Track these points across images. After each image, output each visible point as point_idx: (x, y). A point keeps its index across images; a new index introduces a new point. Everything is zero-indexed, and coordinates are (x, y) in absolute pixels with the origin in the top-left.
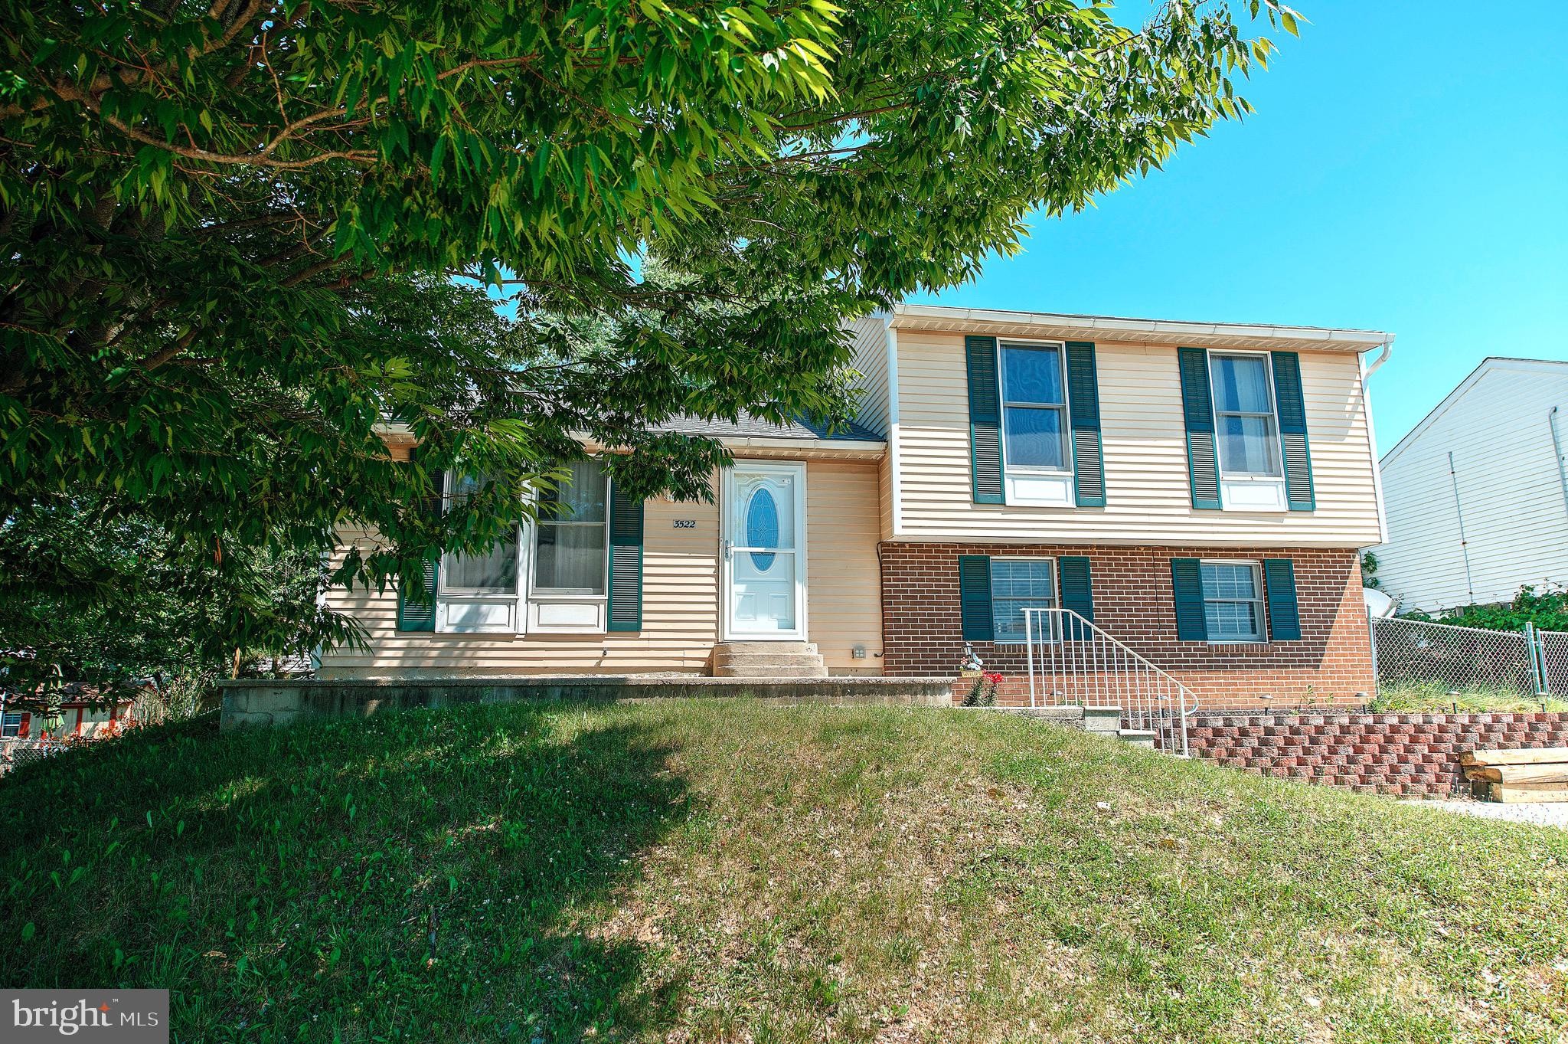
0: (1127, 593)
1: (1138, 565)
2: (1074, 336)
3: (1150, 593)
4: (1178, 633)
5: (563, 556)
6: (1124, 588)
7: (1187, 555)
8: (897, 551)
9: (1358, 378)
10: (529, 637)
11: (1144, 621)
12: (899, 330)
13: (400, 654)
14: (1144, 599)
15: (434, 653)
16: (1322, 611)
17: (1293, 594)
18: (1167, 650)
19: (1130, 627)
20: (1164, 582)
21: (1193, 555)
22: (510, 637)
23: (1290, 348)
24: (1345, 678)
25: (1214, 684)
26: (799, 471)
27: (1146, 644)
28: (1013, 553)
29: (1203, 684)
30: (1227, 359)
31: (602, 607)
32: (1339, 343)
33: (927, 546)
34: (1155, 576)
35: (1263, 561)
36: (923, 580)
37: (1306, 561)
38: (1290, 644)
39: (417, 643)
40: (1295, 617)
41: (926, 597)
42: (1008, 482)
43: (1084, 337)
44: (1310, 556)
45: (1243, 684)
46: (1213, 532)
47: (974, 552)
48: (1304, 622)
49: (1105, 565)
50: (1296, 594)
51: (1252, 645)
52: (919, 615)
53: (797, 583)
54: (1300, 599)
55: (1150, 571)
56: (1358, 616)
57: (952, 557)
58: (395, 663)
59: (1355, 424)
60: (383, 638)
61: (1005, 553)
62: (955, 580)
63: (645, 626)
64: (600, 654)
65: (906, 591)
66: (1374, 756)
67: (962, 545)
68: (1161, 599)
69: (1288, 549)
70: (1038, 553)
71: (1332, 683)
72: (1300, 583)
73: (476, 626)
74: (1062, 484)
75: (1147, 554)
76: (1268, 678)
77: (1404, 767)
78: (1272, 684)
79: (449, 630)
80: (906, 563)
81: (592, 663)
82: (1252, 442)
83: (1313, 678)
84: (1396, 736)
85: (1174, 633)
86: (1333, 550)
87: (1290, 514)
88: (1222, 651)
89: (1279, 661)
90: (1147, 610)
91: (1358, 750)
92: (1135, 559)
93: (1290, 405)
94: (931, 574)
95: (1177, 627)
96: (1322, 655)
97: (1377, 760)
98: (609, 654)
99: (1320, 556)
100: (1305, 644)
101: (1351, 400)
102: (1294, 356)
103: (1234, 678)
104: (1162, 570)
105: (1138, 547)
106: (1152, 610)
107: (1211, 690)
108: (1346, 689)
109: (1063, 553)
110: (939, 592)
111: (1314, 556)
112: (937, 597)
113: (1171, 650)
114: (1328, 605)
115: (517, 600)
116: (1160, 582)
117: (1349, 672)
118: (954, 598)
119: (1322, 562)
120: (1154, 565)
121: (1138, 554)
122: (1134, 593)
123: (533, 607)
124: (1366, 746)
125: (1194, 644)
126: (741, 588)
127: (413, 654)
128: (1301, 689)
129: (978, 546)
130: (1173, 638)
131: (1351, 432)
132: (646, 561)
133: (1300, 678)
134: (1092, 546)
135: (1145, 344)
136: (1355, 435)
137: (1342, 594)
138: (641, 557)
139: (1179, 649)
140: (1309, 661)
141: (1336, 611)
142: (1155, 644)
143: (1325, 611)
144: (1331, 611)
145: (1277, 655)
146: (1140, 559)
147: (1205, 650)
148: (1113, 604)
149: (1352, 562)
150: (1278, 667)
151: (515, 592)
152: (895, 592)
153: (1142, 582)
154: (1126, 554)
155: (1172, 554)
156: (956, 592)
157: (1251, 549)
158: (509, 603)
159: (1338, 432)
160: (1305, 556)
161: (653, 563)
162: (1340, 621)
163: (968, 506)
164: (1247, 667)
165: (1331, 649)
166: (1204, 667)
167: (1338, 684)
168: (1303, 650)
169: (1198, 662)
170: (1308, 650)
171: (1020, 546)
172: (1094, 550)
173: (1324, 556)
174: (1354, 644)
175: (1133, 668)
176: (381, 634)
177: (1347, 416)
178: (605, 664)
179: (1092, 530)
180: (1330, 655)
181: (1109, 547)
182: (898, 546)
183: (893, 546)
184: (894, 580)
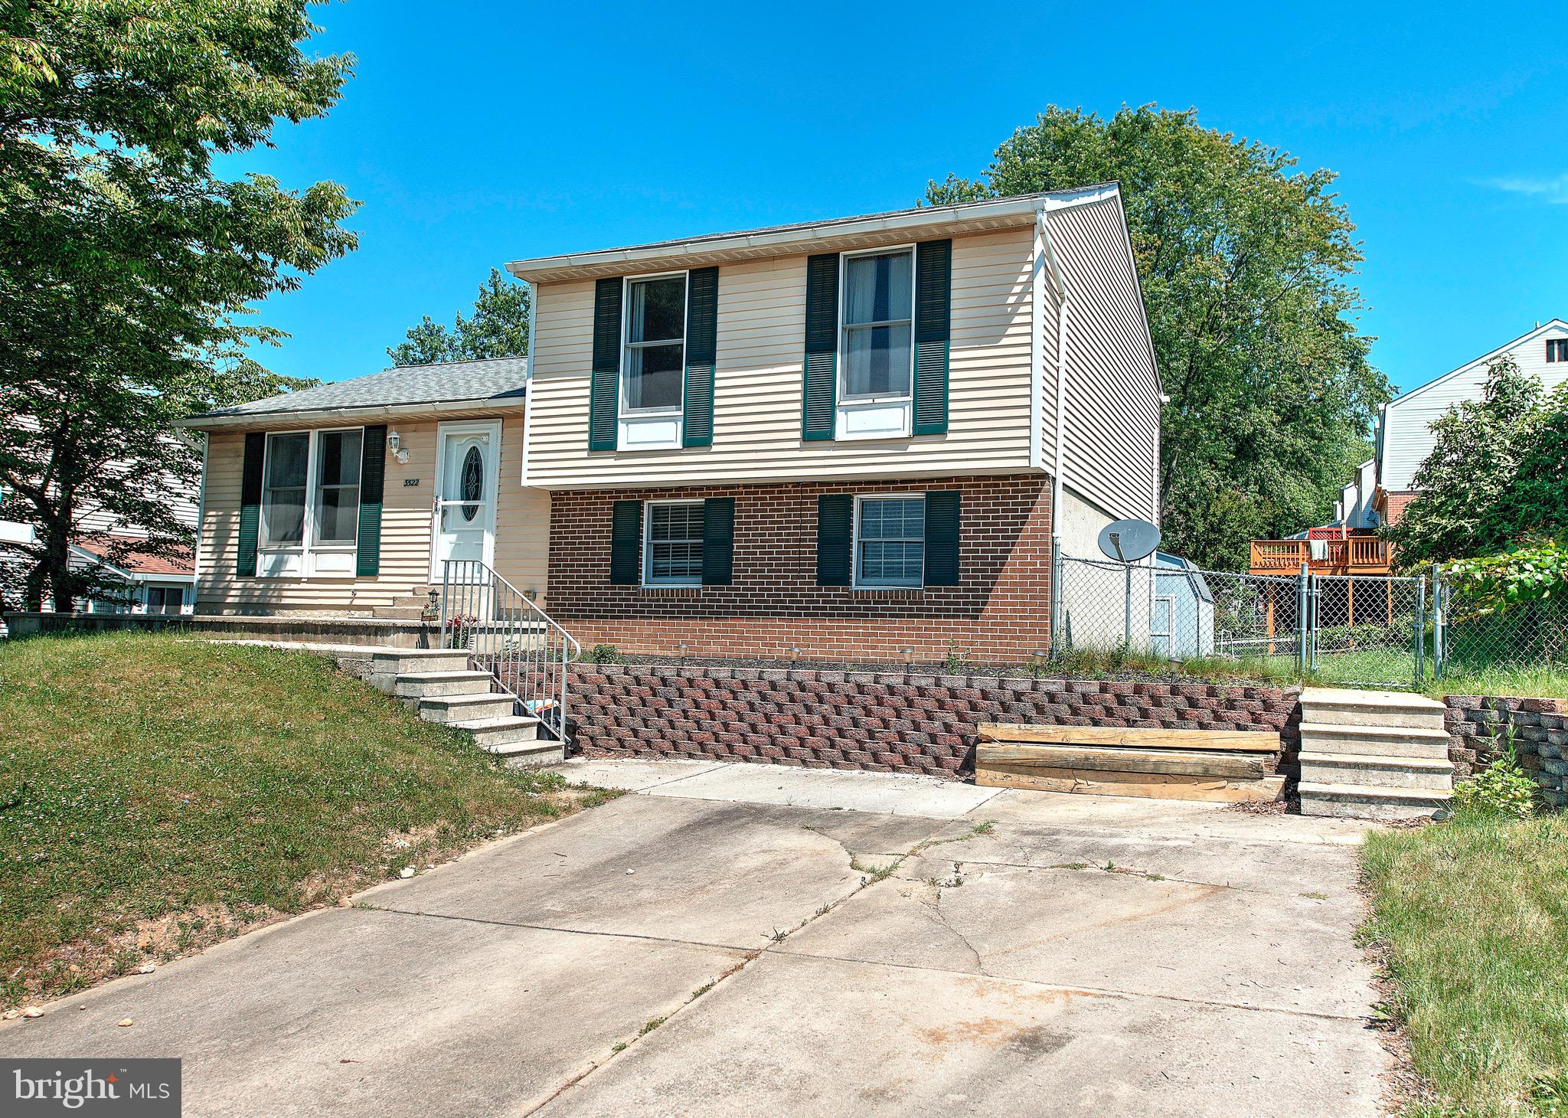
0: (770, 535)
1: (784, 504)
2: (698, 262)
3: (793, 534)
4: (817, 577)
6: (767, 529)
7: (839, 491)
8: (563, 499)
9: (1029, 258)
10: (310, 580)
11: (784, 564)
12: (539, 284)
13: (240, 593)
14: (787, 541)
15: (258, 593)
16: (991, 551)
17: (956, 531)
18: (805, 596)
19: (769, 571)
20: (810, 522)
21: (844, 490)
22: (298, 580)
23: (946, 234)
24: (1010, 631)
25: (851, 634)
26: (495, 427)
27: (783, 590)
28: (664, 497)
29: (840, 634)
30: (883, 259)
31: (354, 555)
33: (588, 493)
34: (801, 516)
35: (927, 494)
36: (582, 526)
37: (979, 492)
38: (946, 590)
39: (248, 585)
40: (955, 559)
41: (584, 543)
42: (621, 427)
43: (709, 262)
44: (985, 486)
45: (885, 635)
46: (825, 467)
47: (628, 497)
48: (967, 564)
49: (751, 505)
50: (960, 531)
51: (897, 592)
52: (577, 560)
53: (486, 533)
54: (966, 538)
55: (796, 509)
57: (608, 503)
58: (237, 600)
59: (1016, 320)
60: (230, 581)
61: (659, 497)
62: (609, 526)
63: (381, 571)
64: (349, 594)
65: (567, 538)
67: (618, 491)
68: (805, 540)
69: (958, 479)
70: (687, 496)
71: (993, 637)
72: (968, 518)
73: (279, 572)
74: (673, 425)
75: (795, 492)
76: (914, 629)
77: (912, 735)
78: (918, 636)
79: (265, 575)
80: (570, 510)
81: (347, 602)
83: (969, 630)
85: (814, 577)
86: (1016, 477)
88: (863, 598)
89: (930, 610)
90: (789, 553)
92: (782, 498)
93: (932, 306)
95: (818, 571)
96: (985, 604)
98: (359, 594)
99: (997, 485)
100: (965, 590)
101: (1017, 289)
102: (946, 244)
103: (874, 628)
104: (809, 509)
105: (787, 485)
106: (794, 553)
107: (847, 640)
108: (1008, 644)
109: (711, 494)
110: (595, 538)
111: (990, 486)
112: (593, 543)
113: (809, 595)
114: (1000, 544)
115: (303, 550)
116: (805, 522)
117: (1016, 624)
118: (607, 543)
119: (1000, 492)
120: (801, 503)
121: (785, 492)
122: (776, 535)
123: (313, 556)
125: (835, 590)
126: (453, 537)
127: (246, 592)
129: (632, 491)
130: (812, 583)
131: (1011, 331)
132: (384, 516)
133: (953, 629)
134: (738, 486)
136: (1014, 334)
137: (1020, 530)
138: (380, 513)
139: (818, 596)
140: (967, 610)
141: (1009, 551)
142: (792, 590)
143: (996, 551)
144: (1002, 551)
145: (928, 603)
146: (787, 498)
147: (846, 596)
148: (754, 547)
149: (1039, 491)
150: (927, 616)
151: (301, 544)
152: (559, 538)
153: (787, 522)
154: (773, 492)
155: (822, 491)
156: (609, 537)
157: (913, 481)
158: (300, 553)
159: (992, 331)
160: (979, 486)
161: (390, 517)
162: (1013, 561)
163: (585, 454)
164: (891, 616)
165: (997, 597)
166: (843, 615)
167: (1000, 637)
168: (961, 597)
169: (837, 609)
170: (967, 597)
171: (670, 490)
172: (741, 489)
173: (1003, 485)
174: (1027, 591)
175: (767, 614)
176: (228, 578)
177: (1009, 309)
178: (356, 602)
179: (699, 471)
180: (994, 604)
181: (757, 486)
182: (564, 494)
183: (560, 494)
184: (559, 527)
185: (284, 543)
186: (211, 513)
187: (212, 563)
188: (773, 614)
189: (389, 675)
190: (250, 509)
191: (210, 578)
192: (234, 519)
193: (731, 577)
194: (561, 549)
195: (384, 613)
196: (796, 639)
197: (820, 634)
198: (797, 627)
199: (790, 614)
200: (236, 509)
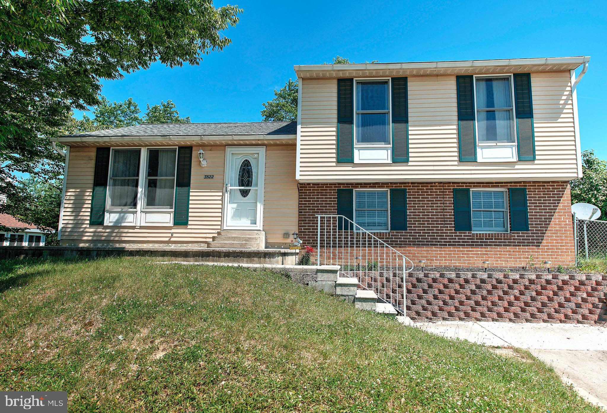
0: (427, 207)
1: (434, 192)
2: (395, 74)
3: (440, 206)
4: (454, 227)
5: (159, 192)
6: (425, 204)
7: (463, 186)
8: (306, 187)
9: (569, 84)
10: (141, 227)
11: (436, 221)
12: (303, 79)
13: (92, 234)
14: (437, 209)
15: (106, 234)
16: (544, 215)
17: (526, 206)
18: (448, 236)
19: (427, 224)
20: (449, 201)
21: (466, 186)
22: (133, 227)
23: (526, 70)
24: (556, 252)
25: (474, 254)
26: (262, 151)
27: (436, 233)
28: (366, 187)
29: (468, 254)
30: (489, 80)
31: (172, 214)
32: (555, 65)
33: (321, 184)
34: (443, 198)
35: (508, 189)
36: (318, 201)
37: (535, 189)
38: (522, 233)
39: (99, 230)
40: (526, 219)
41: (320, 209)
42: (356, 152)
43: (401, 74)
44: (538, 186)
45: (492, 254)
46: (471, 174)
47: (345, 187)
48: (532, 221)
49: (416, 192)
50: (528, 206)
51: (498, 234)
53: (258, 203)
54: (530, 209)
55: (441, 195)
56: (567, 219)
57: (334, 190)
58: (90, 238)
59: (565, 111)
60: (86, 228)
61: (361, 187)
62: (335, 201)
63: (190, 223)
64: (170, 235)
65: (310, 207)
66: (548, 297)
67: (339, 184)
68: (446, 209)
69: (524, 182)
70: (379, 187)
71: (548, 255)
72: (531, 200)
73: (121, 223)
74: (385, 151)
75: (439, 186)
76: (507, 251)
77: (567, 304)
78: (509, 255)
79: (111, 224)
80: (310, 193)
81: (167, 239)
82: (500, 124)
83: (536, 252)
84: (565, 287)
85: (453, 227)
86: (553, 182)
87: (519, 163)
88: (480, 237)
89: (515, 242)
90: (438, 215)
91: (539, 293)
92: (433, 189)
93: (523, 102)
94: (322, 198)
95: (454, 224)
96: (542, 240)
97: (550, 299)
98: (174, 235)
99: (544, 186)
100: (532, 233)
101: (564, 98)
102: (528, 75)
103: (486, 251)
104: (448, 195)
105: (435, 183)
106: (441, 215)
107: (472, 257)
108: (556, 258)
109: (393, 186)
110: (326, 207)
111: (541, 186)
112: (325, 209)
113: (450, 236)
114: (548, 212)
115: (137, 211)
116: (446, 201)
117: (559, 249)
118: (334, 209)
119: (546, 189)
120: (443, 192)
121: (434, 186)
122: (431, 206)
123: (143, 214)
124: (543, 291)
125: (464, 233)
126: (235, 206)
127: (97, 234)
128: (528, 258)
129: (347, 184)
130: (452, 230)
131: (562, 116)
132: (192, 194)
133: (527, 252)
134: (408, 183)
135: (437, 75)
136: (565, 117)
137: (557, 206)
138: (189, 192)
139: (455, 236)
140: (534, 243)
141: (553, 216)
142: (441, 233)
143: (546, 215)
144: (549, 216)
145: (514, 239)
146: (435, 189)
147: (470, 236)
148: (419, 212)
149: (565, 188)
150: (514, 246)
151: (136, 208)
152: (304, 207)
153: (436, 201)
154: (428, 186)
155: (454, 186)
156: (335, 207)
157: (502, 183)
158: (134, 213)
159: (555, 115)
160: (535, 186)
161: (194, 195)
162: (555, 220)
163: (334, 164)
164: (495, 245)
165: (548, 236)
166: (469, 245)
167: (551, 255)
168: (530, 236)
169: (466, 242)
170: (533, 236)
171: (370, 184)
172: (410, 184)
173: (547, 186)
174: (563, 234)
175: (428, 245)
176: (84, 226)
177: (561, 106)
178: (172, 239)
179: (401, 174)
180: (547, 240)
181: (418, 183)
182: (307, 185)
183: (305, 185)
184: (304, 201)
185: (123, 207)
186: (71, 190)
187: (72, 218)
188: (431, 245)
189: (330, 283)
190: (99, 189)
191: (70, 226)
192: (88, 194)
193: (407, 227)
194: (307, 212)
196: (445, 257)
197: (457, 254)
198: (444, 251)
199: (440, 245)
200: (89, 188)
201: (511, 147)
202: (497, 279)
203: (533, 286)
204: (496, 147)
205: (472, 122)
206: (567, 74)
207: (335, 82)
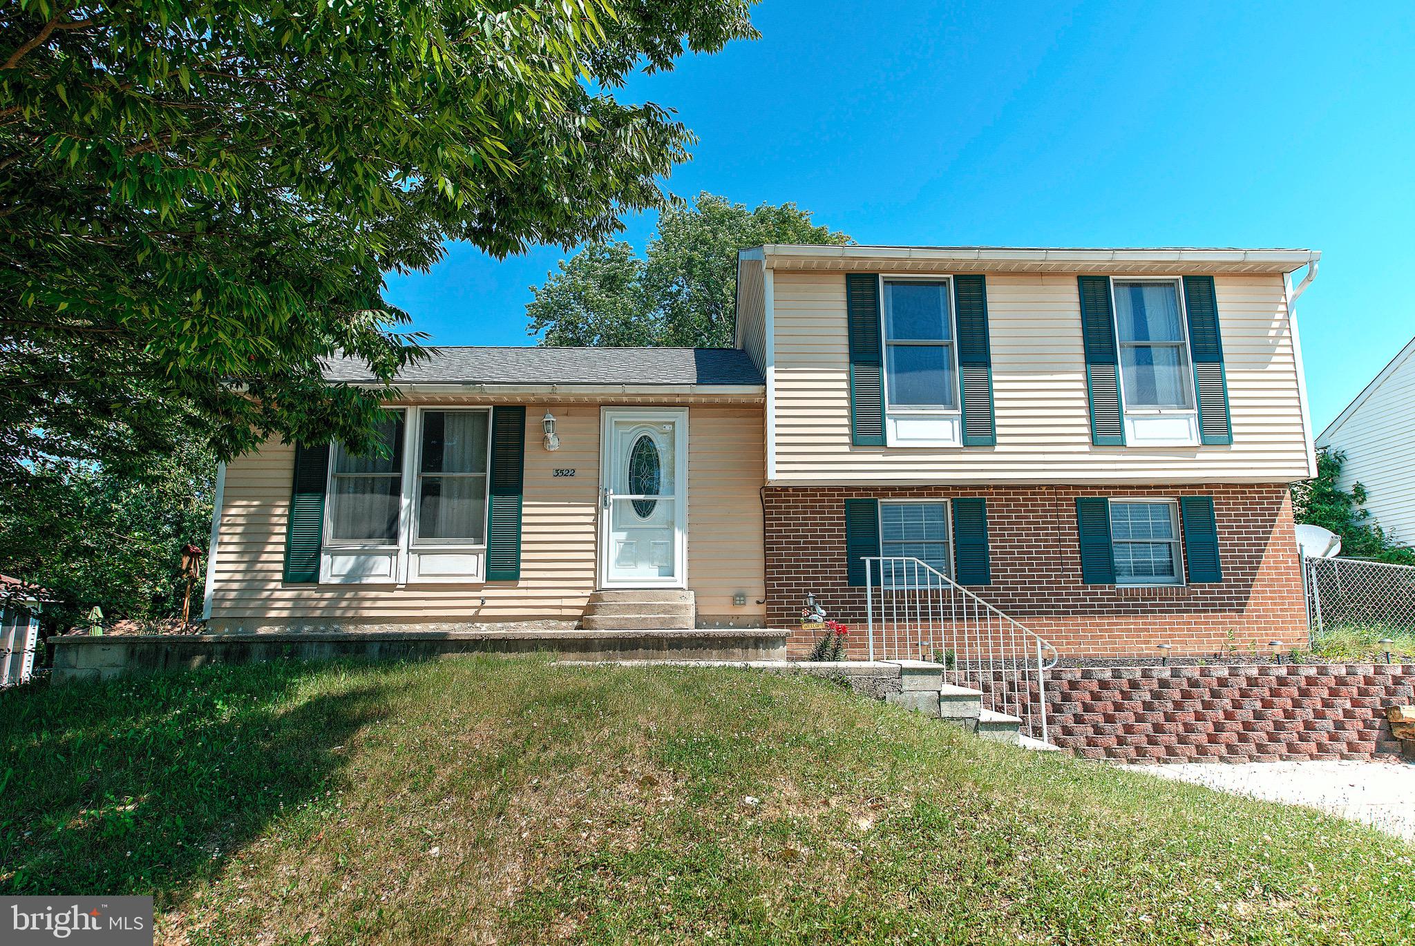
0: (1027, 535)
1: (1039, 505)
2: (961, 268)
3: (1052, 534)
4: (1082, 576)
5: (448, 507)
6: (1023, 529)
7: (1094, 493)
8: (780, 496)
9: (1283, 300)
10: (409, 587)
11: (1045, 564)
12: (776, 271)
14: (1046, 541)
15: (323, 604)
16: (1247, 551)
17: (1213, 533)
18: (1071, 594)
19: (1030, 570)
20: (1068, 522)
21: (1100, 493)
22: (391, 587)
23: (1204, 271)
24: (1273, 622)
25: (1122, 630)
26: (681, 417)
27: (1048, 588)
28: (904, 495)
29: (1111, 630)
30: (1136, 286)
31: (481, 556)
32: (1258, 264)
33: (811, 490)
34: (1058, 517)
35: (1179, 499)
36: (806, 525)
37: (1229, 498)
38: (1210, 587)
39: (306, 594)
40: (1216, 558)
41: (810, 543)
42: (889, 423)
43: (974, 269)
44: (1234, 493)
45: (1156, 630)
46: (1116, 470)
47: (862, 495)
48: (1226, 563)
49: (1003, 506)
50: (1217, 533)
51: (1166, 589)
52: (803, 560)
53: (676, 530)
54: (1222, 539)
55: (1052, 511)
56: (1288, 556)
57: (838, 501)
59: (1278, 350)
61: (894, 495)
62: (841, 525)
63: (523, 574)
64: (478, 603)
65: (789, 537)
66: (1285, 711)
67: (848, 489)
68: (1065, 540)
69: (1208, 485)
70: (930, 495)
71: (1259, 629)
72: (1222, 521)
73: (360, 578)
74: (948, 423)
75: (1049, 493)
76: (1184, 623)
77: (1319, 723)
78: (1189, 630)
79: (334, 581)
80: (789, 507)
81: (471, 612)
82: (1163, 373)
83: (1237, 623)
84: (1313, 689)
85: (1078, 576)
86: (1260, 485)
87: (1204, 448)
88: (1132, 595)
89: (1197, 605)
90: (1048, 552)
91: (1267, 704)
92: (1036, 499)
93: (1204, 332)
94: (815, 519)
95: (1082, 570)
96: (1247, 598)
97: (1289, 715)
98: (488, 603)
99: (1244, 493)
100: (1228, 586)
101: (1276, 325)
102: (1209, 280)
103: (1145, 624)
104: (1066, 511)
105: (1040, 487)
106: (1054, 552)
107: (1119, 637)
108: (1273, 635)
109: (957, 494)
110: (824, 537)
111: (1238, 492)
112: (822, 542)
113: (1075, 594)
114: (1254, 545)
115: (398, 550)
116: (1063, 522)
117: (1278, 616)
118: (839, 542)
119: (1247, 498)
120: (1057, 505)
121: (1039, 494)
122: (1034, 535)
123: (414, 557)
124: (1275, 700)
125: (1101, 588)
126: (622, 536)
128: (1222, 635)
129: (865, 489)
130: (1077, 582)
131: (1275, 359)
132: (525, 510)
133: (1221, 623)
134: (988, 487)
135: (1042, 274)
136: (1279, 362)
137: (1270, 532)
138: (520, 507)
139: (1084, 594)
140: (1232, 605)
141: (1263, 551)
142: (1057, 588)
143: (1251, 551)
144: (1257, 551)
145: (1195, 599)
146: (1041, 499)
147: (1113, 594)
148: (1011, 547)
149: (1282, 498)
150: (1196, 611)
151: (396, 543)
152: (777, 537)
153: (1044, 523)
154: (1026, 494)
155: (1077, 494)
156: (841, 536)
157: (1166, 487)
158: (390, 554)
159: (1261, 357)
160: (1228, 493)
161: (532, 511)
162: (1267, 560)
163: (846, 449)
164: (1161, 611)
165: (1257, 592)
166: (1112, 612)
167: (1265, 629)
168: (1225, 592)
169: (1105, 606)
170: (1231, 592)
171: (912, 488)
172: (991, 490)
173: (1250, 492)
174: (1283, 586)
175: (1033, 613)
176: (272, 585)
177: (1271, 341)
178: (483, 612)
179: (981, 471)
180: (1256, 598)
181: (1007, 487)
182: (781, 491)
183: (776, 490)
184: (777, 525)
185: (364, 542)
186: (238, 503)
187: (242, 567)
188: (1039, 613)
189: (928, 694)
190: (306, 500)
191: (235, 586)
192: (279, 511)
193: (990, 577)
194: (783, 549)
195: (610, 623)
196: (1066, 637)
197: (1091, 631)
198: (1065, 625)
199: (1056, 613)
200: (282, 498)
201: (1187, 417)
202: (1189, 679)
203: (1255, 689)
204: (1159, 416)
205: (1111, 367)
206: (1278, 281)
207: (842, 280)
